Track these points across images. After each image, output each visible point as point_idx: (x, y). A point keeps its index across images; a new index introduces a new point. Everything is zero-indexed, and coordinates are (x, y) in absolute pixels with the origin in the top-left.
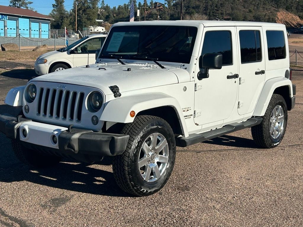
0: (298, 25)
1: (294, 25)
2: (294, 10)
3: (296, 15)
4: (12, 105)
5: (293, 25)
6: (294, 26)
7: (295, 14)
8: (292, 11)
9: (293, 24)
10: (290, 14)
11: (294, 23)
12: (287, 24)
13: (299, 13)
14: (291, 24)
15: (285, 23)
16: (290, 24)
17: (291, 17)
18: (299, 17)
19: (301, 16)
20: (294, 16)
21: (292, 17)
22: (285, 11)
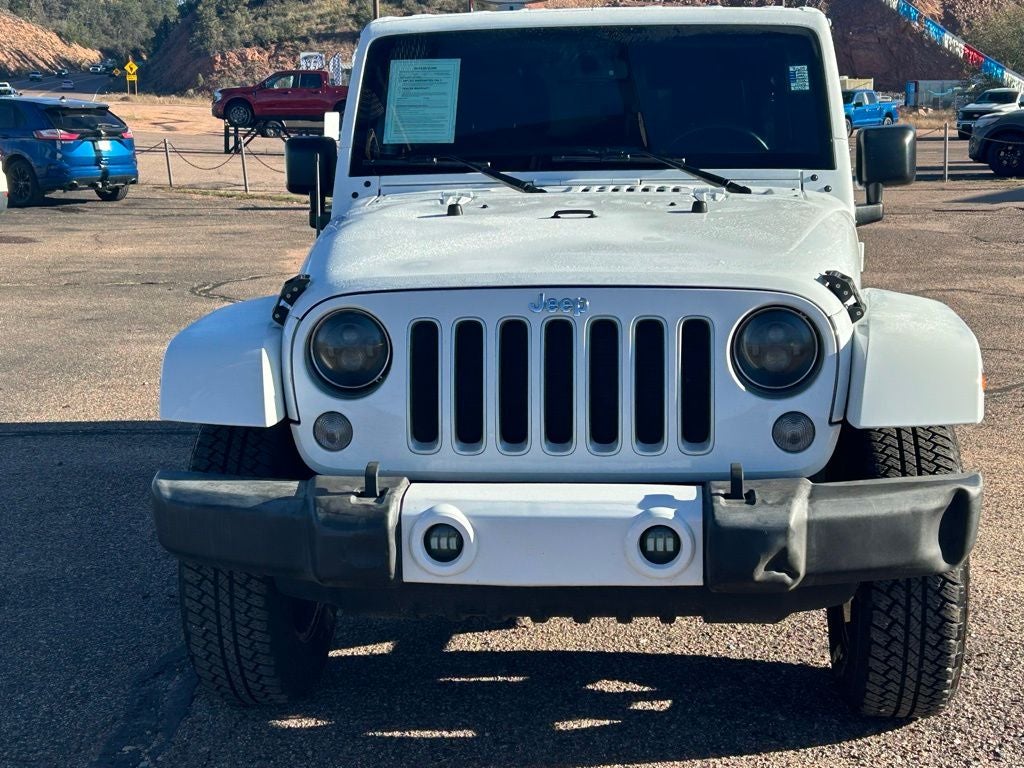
0: (59, 64)
1: (46, 63)
2: (39, 11)
3: (48, 28)
4: (259, 425)
5: (42, 64)
6: (46, 67)
7: (44, 25)
8: (32, 14)
9: (43, 60)
10: (26, 25)
11: (46, 56)
12: (24, 61)
13: (55, 22)
14: (37, 60)
15: (17, 56)
16: (34, 58)
17: (31, 35)
18: (59, 35)
19: (64, 31)
20: (41, 33)
21: (36, 37)
22: (9, 17)
